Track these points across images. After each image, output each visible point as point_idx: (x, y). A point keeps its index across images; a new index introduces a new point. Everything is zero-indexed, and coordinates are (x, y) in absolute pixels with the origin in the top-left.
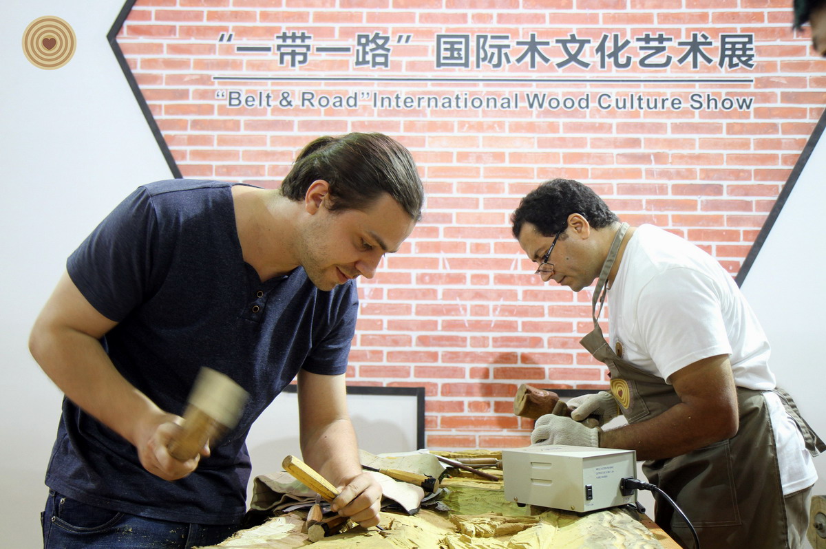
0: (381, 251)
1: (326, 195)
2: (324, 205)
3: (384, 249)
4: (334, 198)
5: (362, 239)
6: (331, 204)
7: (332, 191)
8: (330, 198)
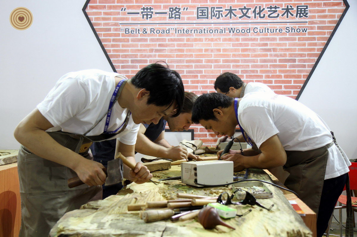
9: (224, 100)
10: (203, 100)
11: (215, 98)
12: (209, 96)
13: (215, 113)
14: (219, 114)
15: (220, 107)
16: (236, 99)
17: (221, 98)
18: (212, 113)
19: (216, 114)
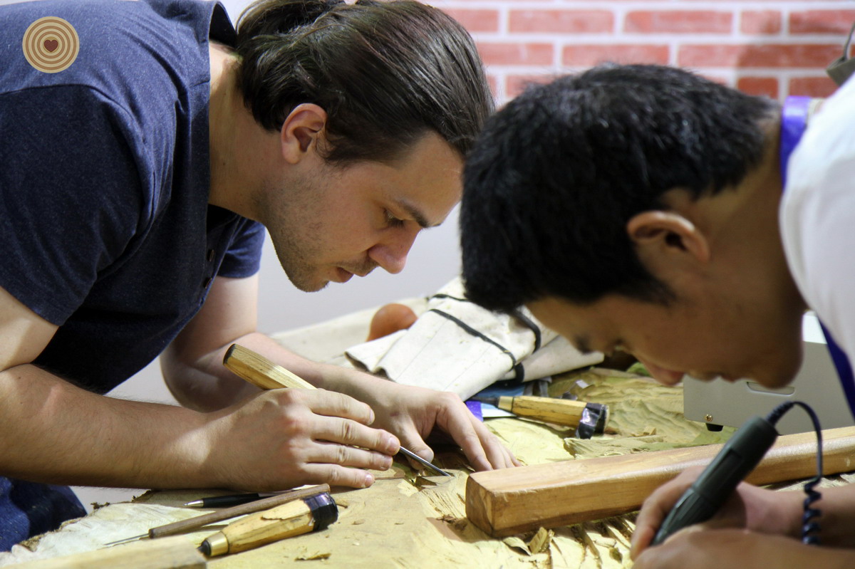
0: (418, 226)
1: (321, 132)
2: (316, 148)
3: (423, 224)
4: (335, 138)
5: (385, 211)
6: (330, 148)
7: (332, 126)
8: (327, 138)
9: (705, 128)
10: (538, 150)
11: (629, 130)
12: (577, 109)
13: (644, 241)
14: (674, 250)
15: (678, 195)
16: (792, 111)
17: (679, 118)
18: (626, 245)
19: (650, 249)
